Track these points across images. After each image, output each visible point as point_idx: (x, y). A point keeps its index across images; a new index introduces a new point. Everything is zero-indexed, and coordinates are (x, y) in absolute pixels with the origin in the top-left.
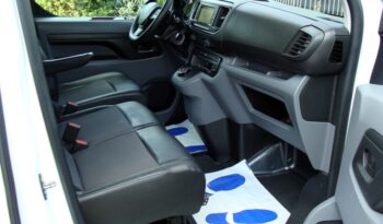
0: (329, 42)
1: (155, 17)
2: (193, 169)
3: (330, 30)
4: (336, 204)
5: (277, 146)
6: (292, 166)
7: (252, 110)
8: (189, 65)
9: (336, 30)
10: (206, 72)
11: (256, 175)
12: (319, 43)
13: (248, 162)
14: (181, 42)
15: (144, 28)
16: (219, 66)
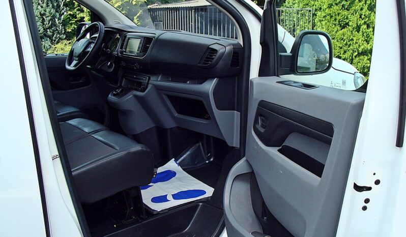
0: (229, 53)
1: (90, 49)
2: (145, 149)
3: (229, 45)
4: (247, 160)
5: (197, 145)
6: (212, 159)
7: (176, 115)
8: (121, 86)
9: (233, 45)
10: (136, 90)
11: (184, 170)
12: (223, 54)
13: (176, 161)
14: (112, 69)
15: (80, 60)
16: (148, 83)
